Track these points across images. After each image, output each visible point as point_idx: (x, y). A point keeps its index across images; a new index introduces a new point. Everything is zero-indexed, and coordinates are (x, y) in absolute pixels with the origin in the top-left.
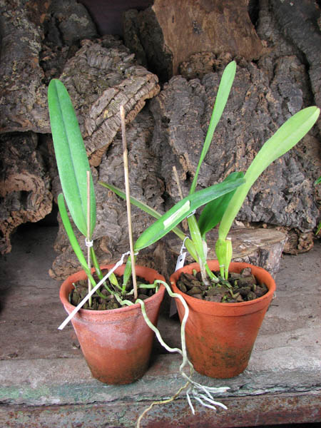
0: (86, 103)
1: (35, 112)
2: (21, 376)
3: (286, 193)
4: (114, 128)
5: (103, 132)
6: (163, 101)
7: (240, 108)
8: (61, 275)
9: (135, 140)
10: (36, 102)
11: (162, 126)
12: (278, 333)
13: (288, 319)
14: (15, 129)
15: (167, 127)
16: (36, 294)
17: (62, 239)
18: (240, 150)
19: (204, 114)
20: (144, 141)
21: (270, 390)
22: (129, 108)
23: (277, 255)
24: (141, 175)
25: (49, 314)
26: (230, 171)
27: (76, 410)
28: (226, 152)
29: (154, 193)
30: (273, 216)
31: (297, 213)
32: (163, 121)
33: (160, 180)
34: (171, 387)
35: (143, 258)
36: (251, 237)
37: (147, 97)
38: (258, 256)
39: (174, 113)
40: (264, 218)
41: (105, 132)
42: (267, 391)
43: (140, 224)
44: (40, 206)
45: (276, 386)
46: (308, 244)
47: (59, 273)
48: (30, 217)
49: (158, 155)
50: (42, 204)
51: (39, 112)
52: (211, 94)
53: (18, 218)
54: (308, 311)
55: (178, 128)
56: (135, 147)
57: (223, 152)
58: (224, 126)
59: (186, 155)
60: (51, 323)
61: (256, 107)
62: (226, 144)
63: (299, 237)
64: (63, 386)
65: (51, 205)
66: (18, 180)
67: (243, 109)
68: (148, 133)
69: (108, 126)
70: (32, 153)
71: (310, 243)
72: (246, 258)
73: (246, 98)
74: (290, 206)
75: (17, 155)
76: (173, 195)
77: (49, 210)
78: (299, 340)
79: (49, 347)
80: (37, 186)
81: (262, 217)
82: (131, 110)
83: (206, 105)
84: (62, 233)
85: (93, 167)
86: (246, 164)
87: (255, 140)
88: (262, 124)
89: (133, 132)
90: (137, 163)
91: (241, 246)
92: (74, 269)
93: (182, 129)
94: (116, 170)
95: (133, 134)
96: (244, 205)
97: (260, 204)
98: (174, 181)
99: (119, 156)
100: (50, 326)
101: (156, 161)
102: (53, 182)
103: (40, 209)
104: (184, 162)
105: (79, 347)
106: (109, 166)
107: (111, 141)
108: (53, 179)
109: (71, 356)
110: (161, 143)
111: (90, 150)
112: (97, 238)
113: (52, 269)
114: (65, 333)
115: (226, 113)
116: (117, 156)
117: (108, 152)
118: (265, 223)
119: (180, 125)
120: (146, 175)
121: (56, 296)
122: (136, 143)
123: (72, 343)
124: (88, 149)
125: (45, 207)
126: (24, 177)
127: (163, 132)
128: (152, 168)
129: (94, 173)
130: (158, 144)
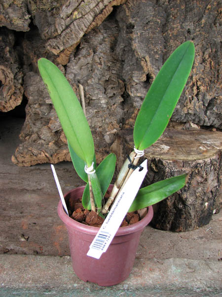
0: (58, 5)
1: (10, 10)
4: (82, 29)
5: (71, 31)
6: (129, 9)
7: (200, 19)
8: (23, 162)
9: (101, 44)
10: (13, 3)
11: (126, 32)
15: (131, 32)
17: (27, 129)
18: (198, 57)
19: (165, 24)
20: (109, 46)
22: (98, 11)
24: (103, 76)
25: (5, 200)
29: (115, 92)
32: (127, 28)
33: (120, 81)
35: (100, 152)
36: (210, 138)
37: (115, 3)
38: (219, 158)
39: (138, 20)
40: (215, 123)
41: (73, 31)
43: (100, 119)
44: (11, 98)
47: (21, 159)
49: (120, 59)
50: (13, 97)
51: (14, 10)
52: (173, 6)
55: (141, 34)
56: (100, 50)
58: (184, 35)
59: (147, 58)
60: (4, 209)
61: (215, 20)
65: (21, 97)
67: (203, 21)
68: (113, 38)
69: (77, 27)
70: (5, 48)
72: (208, 160)
73: (206, 11)
76: (132, 95)
77: (19, 102)
80: (6, 77)
81: (213, 121)
82: (100, 13)
83: (168, 16)
84: (27, 123)
85: (61, 65)
86: (203, 71)
87: (212, 50)
88: (219, 36)
89: (100, 37)
90: (101, 65)
91: (201, 147)
92: (35, 157)
93: (145, 35)
94: (82, 70)
95: (99, 39)
96: (200, 108)
97: (214, 109)
98: (134, 81)
99: (85, 57)
100: (4, 212)
101: (118, 65)
102: (25, 77)
103: (10, 101)
104: (145, 65)
105: (28, 239)
106: (76, 66)
107: (79, 40)
108: (25, 75)
109: (17, 248)
110: (124, 47)
111: (59, 48)
112: (58, 129)
113: (14, 155)
114: (17, 221)
115: (187, 24)
116: (84, 57)
117: (75, 53)
118: (215, 128)
119: (143, 31)
120: (108, 76)
121: (15, 181)
122: (101, 46)
123: (22, 233)
124: (57, 48)
125: (16, 99)
127: (127, 37)
128: (114, 70)
129: (62, 70)
130: (122, 48)
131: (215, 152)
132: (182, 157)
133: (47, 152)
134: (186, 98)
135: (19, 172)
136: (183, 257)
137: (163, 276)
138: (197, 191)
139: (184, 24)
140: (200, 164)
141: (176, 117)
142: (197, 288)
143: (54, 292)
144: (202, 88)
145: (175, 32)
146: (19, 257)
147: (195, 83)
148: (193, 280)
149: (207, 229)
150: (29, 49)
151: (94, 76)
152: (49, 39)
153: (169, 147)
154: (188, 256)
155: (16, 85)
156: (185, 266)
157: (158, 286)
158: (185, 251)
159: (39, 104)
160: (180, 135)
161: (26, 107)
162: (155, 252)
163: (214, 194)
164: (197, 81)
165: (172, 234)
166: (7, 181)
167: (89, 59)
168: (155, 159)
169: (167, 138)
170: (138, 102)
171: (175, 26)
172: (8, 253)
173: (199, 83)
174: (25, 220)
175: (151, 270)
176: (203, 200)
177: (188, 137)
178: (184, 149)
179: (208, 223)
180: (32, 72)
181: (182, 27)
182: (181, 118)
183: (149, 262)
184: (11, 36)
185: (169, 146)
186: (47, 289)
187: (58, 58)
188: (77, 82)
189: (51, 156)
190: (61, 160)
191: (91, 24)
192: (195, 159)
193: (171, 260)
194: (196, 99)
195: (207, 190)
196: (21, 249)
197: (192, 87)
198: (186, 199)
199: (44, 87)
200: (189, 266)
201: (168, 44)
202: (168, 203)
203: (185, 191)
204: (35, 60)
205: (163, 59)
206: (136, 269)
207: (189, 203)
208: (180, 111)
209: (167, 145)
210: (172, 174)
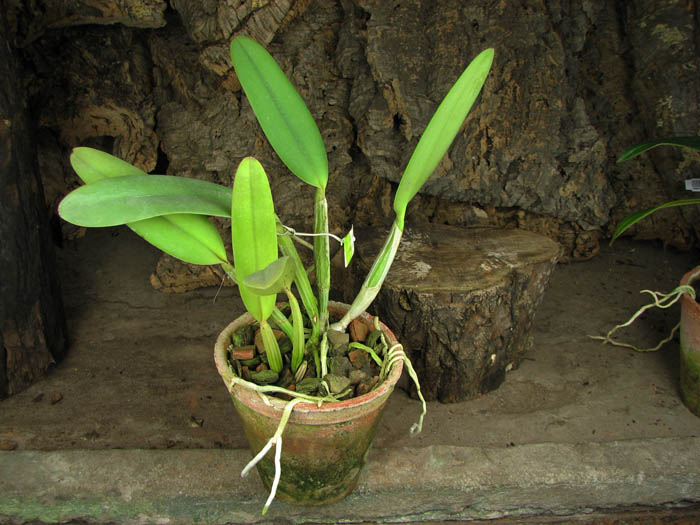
2: (105, 481)
3: (563, 162)
4: (270, 27)
5: (249, 33)
8: (172, 285)
9: (306, 46)
11: (356, 25)
12: (532, 412)
13: (549, 385)
14: (92, 19)
15: (365, 28)
16: (129, 318)
19: (431, 7)
20: (321, 48)
21: (512, 513)
23: (542, 281)
24: (313, 111)
25: (152, 358)
26: (470, 118)
29: (336, 144)
30: (538, 201)
31: (579, 199)
32: (357, 16)
33: (346, 121)
36: (502, 245)
38: (511, 285)
39: (377, 2)
40: (521, 202)
41: (253, 33)
42: (507, 513)
44: (135, 157)
45: (523, 507)
46: (591, 250)
47: (168, 281)
49: (345, 76)
50: (139, 155)
54: (582, 373)
55: (384, 32)
56: (305, 59)
59: (395, 83)
60: (154, 376)
63: (576, 236)
64: (175, 500)
65: (155, 155)
66: (98, 118)
67: (502, 4)
68: (330, 33)
69: (260, 24)
70: (122, 64)
71: (594, 247)
72: (492, 290)
74: (568, 186)
75: (95, 67)
76: (368, 154)
77: (152, 166)
78: (565, 427)
79: (151, 422)
80: (131, 127)
85: (230, 93)
86: (499, 108)
87: (517, 61)
88: (533, 34)
89: (303, 30)
90: (308, 88)
92: (194, 277)
93: (391, 34)
96: (490, 180)
97: (518, 179)
98: (371, 128)
100: (153, 380)
101: (342, 87)
102: (159, 114)
104: (391, 97)
105: (202, 423)
108: (159, 109)
109: (188, 439)
110: (353, 54)
111: (226, 63)
113: (155, 273)
114: (178, 394)
115: (472, 9)
118: (522, 210)
119: (387, 27)
120: (322, 111)
121: (162, 322)
122: (307, 52)
123: (190, 415)
124: (222, 62)
125: (145, 160)
126: (107, 113)
127: (357, 36)
128: (333, 98)
129: (233, 104)
130: (347, 57)
131: (505, 273)
132: (449, 287)
134: (467, 162)
135: (167, 303)
136: (451, 444)
137: (416, 472)
138: (477, 338)
139: (465, 10)
140: (478, 297)
141: (450, 195)
142: (468, 487)
143: (257, 501)
144: (496, 140)
145: (448, 26)
146: (198, 453)
147: (485, 132)
148: (461, 477)
149: (493, 397)
150: (163, 54)
152: (207, 44)
153: (429, 267)
154: (459, 442)
156: (451, 456)
157: (409, 486)
158: (455, 433)
159: (193, 170)
160: (450, 240)
163: (506, 340)
164: (487, 128)
165: (437, 403)
166: (147, 323)
168: (405, 291)
169: (429, 246)
170: (379, 165)
171: (448, 14)
172: (175, 447)
173: (491, 132)
174: (193, 393)
175: (400, 465)
176: (487, 351)
177: (465, 242)
178: (454, 270)
179: (498, 387)
180: (174, 103)
181: (462, 17)
182: (458, 196)
183: (396, 452)
185: (430, 263)
186: (245, 496)
187: (224, 82)
191: (286, 15)
192: (471, 288)
193: (430, 448)
194: (485, 163)
195: (493, 335)
196: (194, 440)
197: (478, 139)
198: (457, 352)
199: (200, 133)
200: (457, 457)
201: (436, 51)
202: (429, 359)
203: (456, 339)
204: (177, 80)
205: (426, 80)
206: (376, 463)
207: (463, 358)
208: (456, 184)
209: (426, 263)
210: (433, 313)
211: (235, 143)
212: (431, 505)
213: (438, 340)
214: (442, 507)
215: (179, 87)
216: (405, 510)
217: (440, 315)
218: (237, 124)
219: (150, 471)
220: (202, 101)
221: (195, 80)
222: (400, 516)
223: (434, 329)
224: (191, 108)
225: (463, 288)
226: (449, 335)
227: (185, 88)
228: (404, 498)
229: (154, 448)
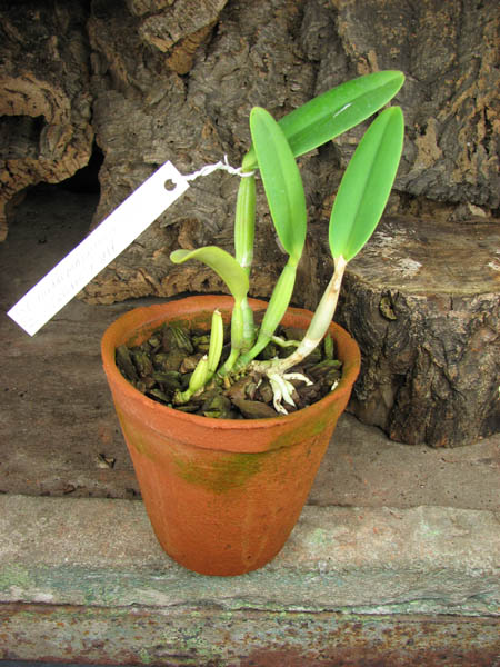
8: (97, 295)
9: (265, 24)
18: (490, 51)
20: (284, 27)
24: (272, 97)
25: (62, 379)
26: (463, 97)
27: (91, 617)
28: (458, 56)
34: (309, 588)
35: (267, 271)
44: (65, 151)
47: (92, 290)
48: (43, 173)
49: (310, 57)
50: (69, 148)
53: (22, 174)
56: (264, 38)
57: (453, 56)
59: (372, 56)
60: (61, 401)
62: (458, 38)
64: (59, 570)
65: (89, 150)
66: (13, 92)
68: (294, 10)
70: (49, 38)
75: (19, 42)
76: (338, 141)
77: (84, 161)
79: (49, 459)
80: (54, 106)
84: (104, 207)
85: (176, 75)
89: (262, 6)
90: (267, 72)
91: (491, 265)
92: (123, 285)
94: (223, 84)
95: (262, 11)
96: (490, 172)
99: (230, 54)
100: (60, 406)
101: (307, 70)
102: (95, 103)
103: (65, 158)
104: (367, 72)
105: (113, 463)
106: (209, 75)
107: (214, 18)
108: (95, 98)
109: (92, 484)
110: (320, 29)
111: (170, 36)
112: (174, 221)
114: (88, 425)
116: (226, 54)
117: (208, 46)
120: (283, 98)
121: (80, 337)
122: (266, 29)
123: (99, 451)
125: (76, 154)
126: (26, 87)
127: (326, 6)
128: (297, 83)
129: (178, 87)
130: (314, 32)
132: (448, 288)
133: (150, 273)
134: (460, 149)
135: (90, 316)
136: (447, 504)
137: (401, 545)
138: (482, 361)
140: (488, 302)
141: (438, 192)
142: (475, 569)
143: (173, 576)
144: (497, 124)
146: (98, 505)
147: (482, 114)
148: (466, 554)
150: (101, 37)
151: (249, 98)
152: (147, 15)
153: (419, 265)
154: (456, 502)
155: (77, 122)
156: (449, 523)
157: (390, 564)
158: (449, 489)
159: (130, 163)
160: (443, 236)
161: (101, 171)
162: (387, 492)
164: (486, 108)
165: (424, 448)
166: (64, 338)
167: (239, 59)
168: (389, 292)
169: (417, 242)
170: (350, 156)
172: (73, 494)
173: (490, 113)
174: (107, 424)
175: (376, 533)
176: (494, 380)
177: (463, 239)
178: (452, 268)
180: (112, 91)
182: (448, 193)
183: (372, 514)
184: (61, 9)
185: (420, 261)
186: (157, 570)
187: (168, 60)
188: (212, 113)
189: (160, 281)
190: (180, 291)
192: (478, 291)
193: (420, 509)
194: (484, 150)
196: (99, 486)
197: (474, 122)
198: (456, 378)
199: (140, 124)
200: (458, 523)
201: (421, 21)
202: (418, 387)
203: (455, 361)
204: (116, 64)
205: (409, 56)
206: (344, 529)
207: (463, 387)
208: (445, 177)
209: (414, 260)
210: (426, 324)
211: (180, 133)
212: (420, 593)
213: (431, 361)
214: (437, 596)
215: (119, 72)
216: (382, 598)
217: (435, 327)
218: (183, 111)
219: (30, 525)
220: (143, 87)
221: (137, 64)
222: (376, 606)
223: (426, 345)
224: (131, 96)
225: (467, 290)
226: (445, 355)
227: (125, 73)
228: (383, 580)
229: (47, 494)
